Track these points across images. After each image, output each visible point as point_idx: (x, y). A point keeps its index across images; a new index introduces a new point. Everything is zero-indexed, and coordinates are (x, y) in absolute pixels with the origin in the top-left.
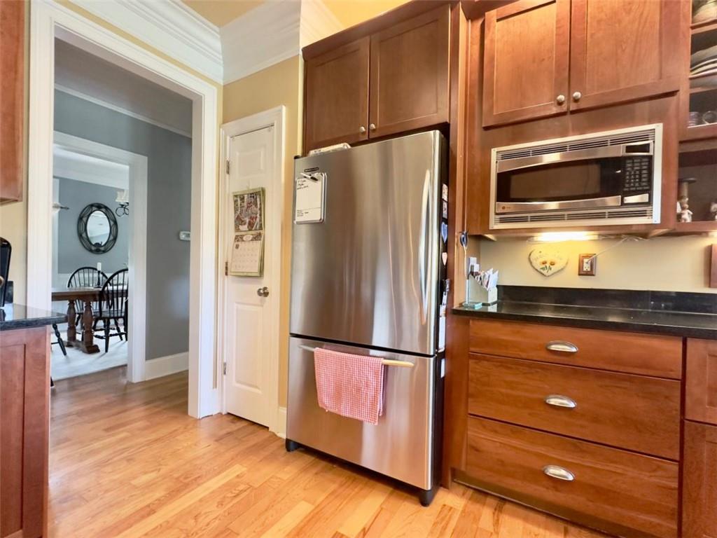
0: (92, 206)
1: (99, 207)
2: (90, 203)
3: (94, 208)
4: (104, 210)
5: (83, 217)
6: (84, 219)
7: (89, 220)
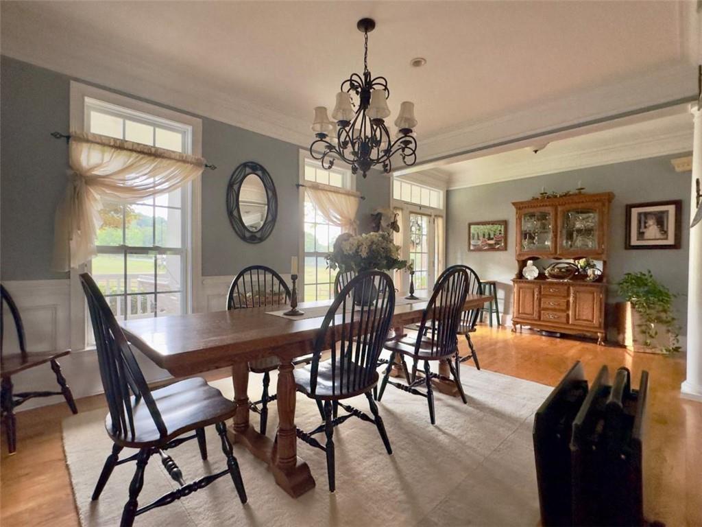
0: (245, 165)
1: (255, 168)
2: (244, 162)
3: (248, 170)
4: (259, 173)
5: (233, 184)
6: (236, 187)
7: (242, 188)
